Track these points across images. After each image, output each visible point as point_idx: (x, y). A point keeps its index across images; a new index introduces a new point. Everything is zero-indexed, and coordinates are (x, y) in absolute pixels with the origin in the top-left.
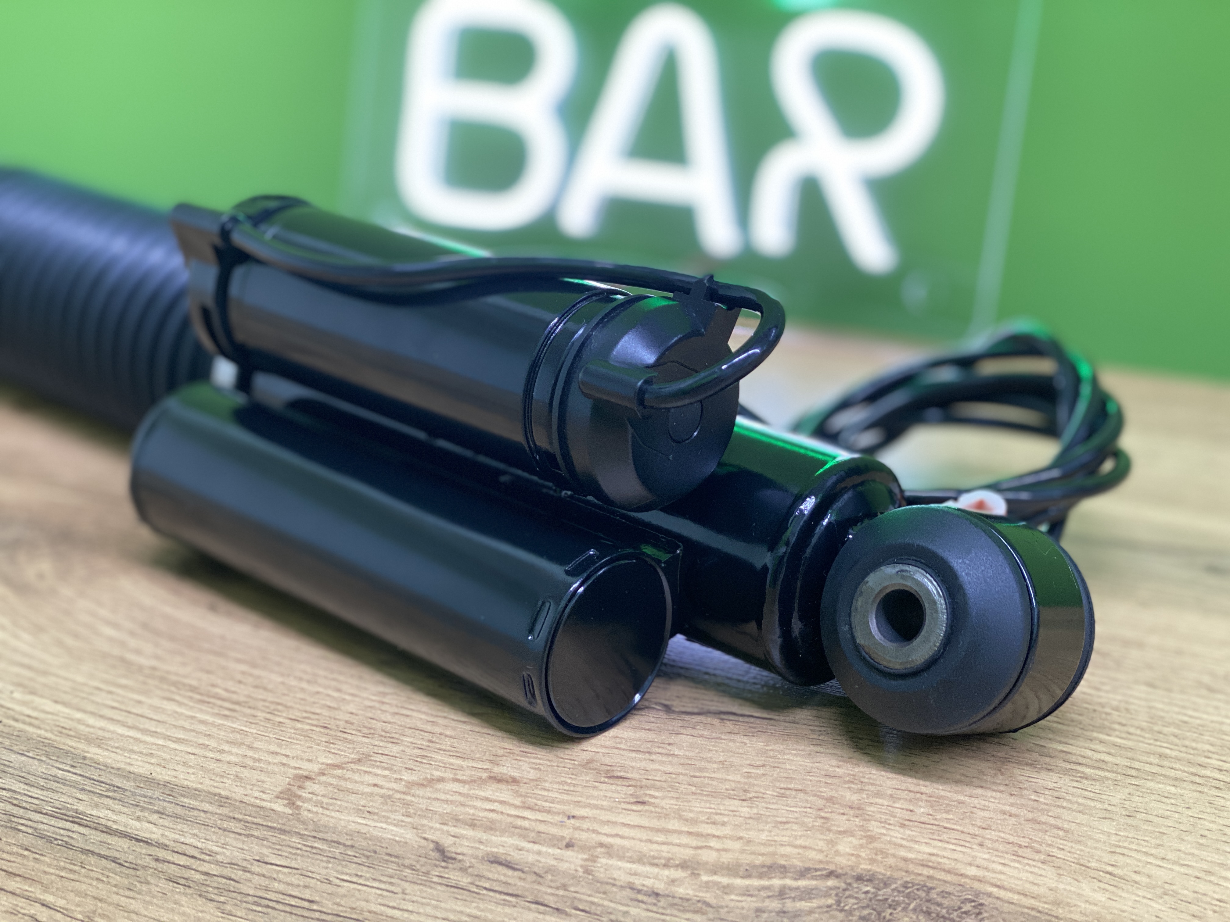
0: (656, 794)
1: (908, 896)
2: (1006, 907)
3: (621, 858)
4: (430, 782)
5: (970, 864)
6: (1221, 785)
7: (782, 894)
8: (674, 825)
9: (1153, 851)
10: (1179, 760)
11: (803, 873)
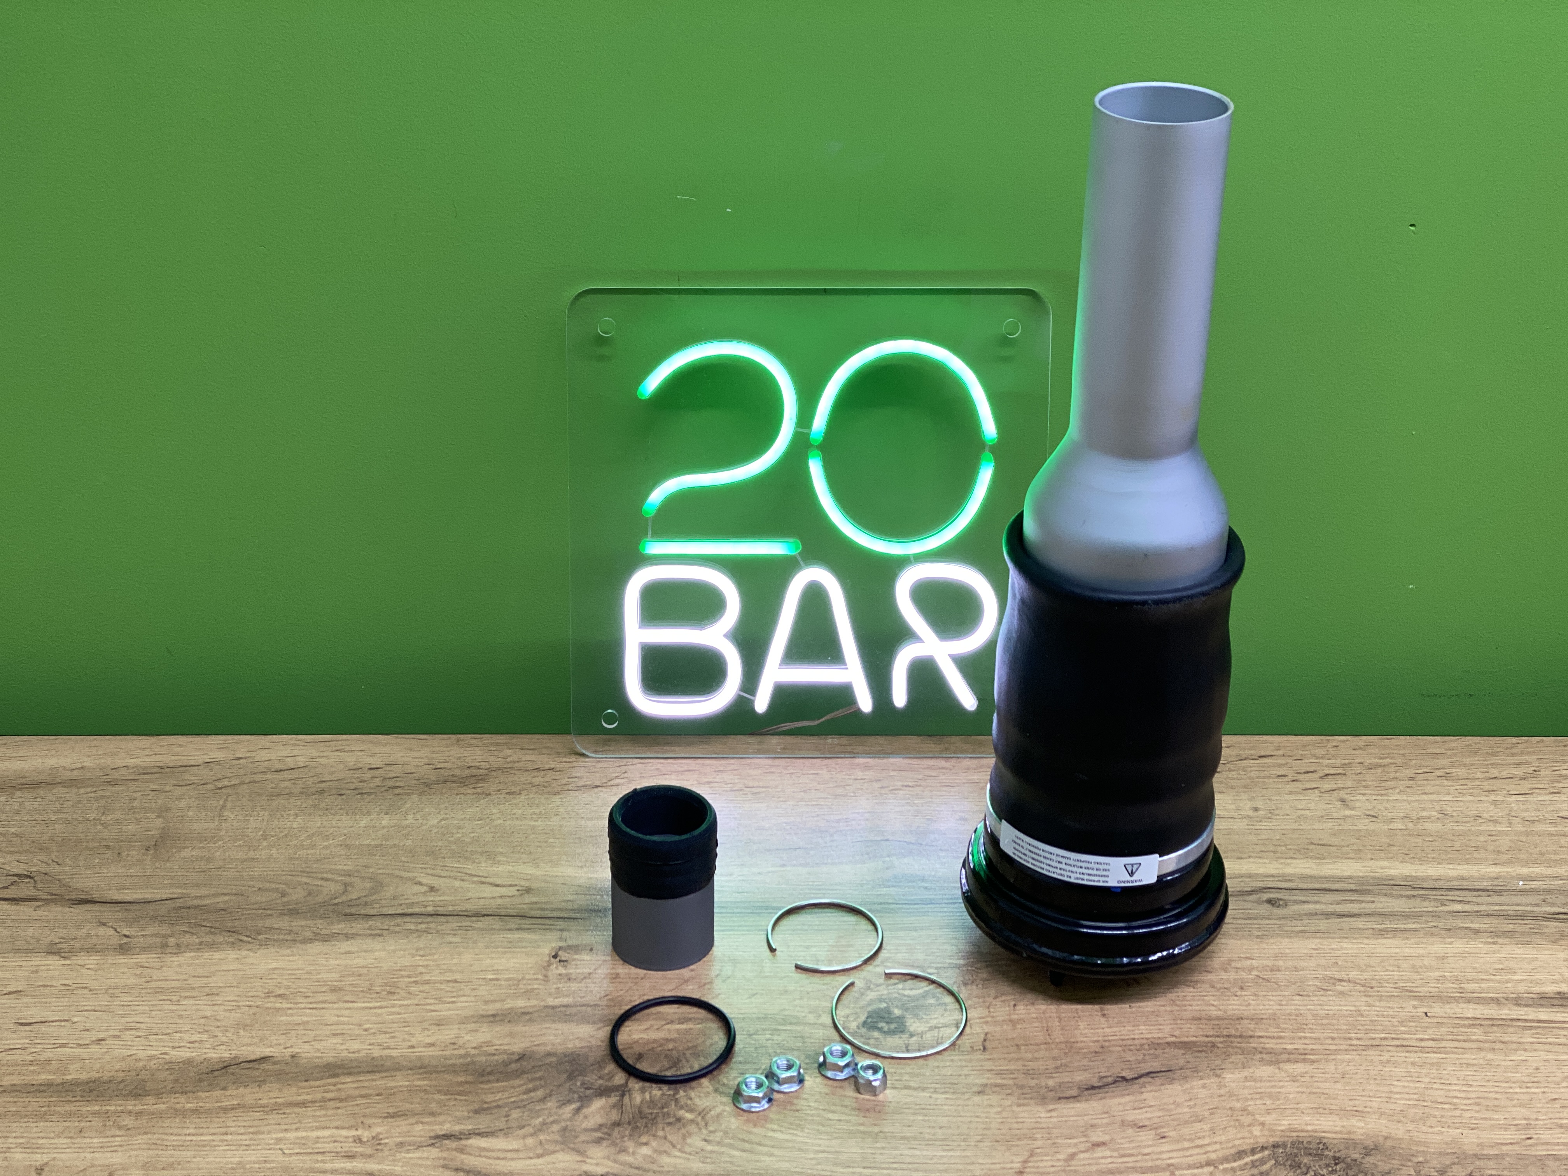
0: (1165, 1130)
1: (1298, 1148)
2: (1335, 1142)
3: (1183, 1169)
4: (1073, 1156)
5: (1307, 1124)
6: (1364, 1048)
7: (1253, 1164)
8: (1186, 1145)
9: (1364, 1094)
10: (1340, 1038)
11: (1253, 1151)
